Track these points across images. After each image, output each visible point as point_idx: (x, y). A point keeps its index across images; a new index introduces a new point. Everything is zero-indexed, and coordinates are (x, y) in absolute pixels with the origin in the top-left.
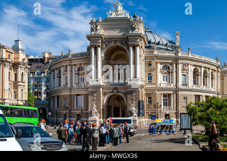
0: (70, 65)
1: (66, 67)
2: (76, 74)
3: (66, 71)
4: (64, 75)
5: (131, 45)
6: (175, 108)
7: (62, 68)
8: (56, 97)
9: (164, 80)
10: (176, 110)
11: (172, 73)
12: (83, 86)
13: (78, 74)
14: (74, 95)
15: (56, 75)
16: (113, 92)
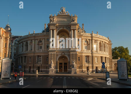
0: (34, 39)
1: (32, 40)
2: (37, 44)
3: (32, 42)
4: (30, 45)
5: (72, 30)
6: (91, 63)
7: (29, 41)
8: (24, 57)
9: (85, 48)
10: (92, 64)
11: (89, 44)
12: (42, 51)
13: (39, 44)
14: (36, 56)
15: (24, 45)
16: (62, 54)
